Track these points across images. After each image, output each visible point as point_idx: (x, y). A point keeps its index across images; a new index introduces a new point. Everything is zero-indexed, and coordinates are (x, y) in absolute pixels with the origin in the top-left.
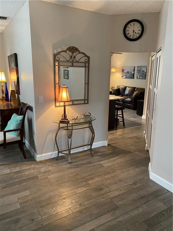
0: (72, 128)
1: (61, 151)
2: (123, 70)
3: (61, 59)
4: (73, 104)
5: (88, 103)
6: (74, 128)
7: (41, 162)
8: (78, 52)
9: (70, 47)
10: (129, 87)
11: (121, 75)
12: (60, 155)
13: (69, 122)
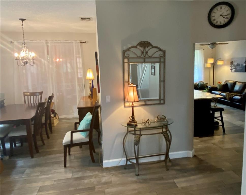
0: (140, 133)
1: (130, 159)
2: (232, 63)
3: (131, 55)
4: (145, 105)
5: (164, 103)
6: (143, 132)
7: (107, 169)
8: (150, 47)
9: (142, 42)
10: (239, 82)
11: (230, 68)
12: (129, 163)
13: (137, 125)
